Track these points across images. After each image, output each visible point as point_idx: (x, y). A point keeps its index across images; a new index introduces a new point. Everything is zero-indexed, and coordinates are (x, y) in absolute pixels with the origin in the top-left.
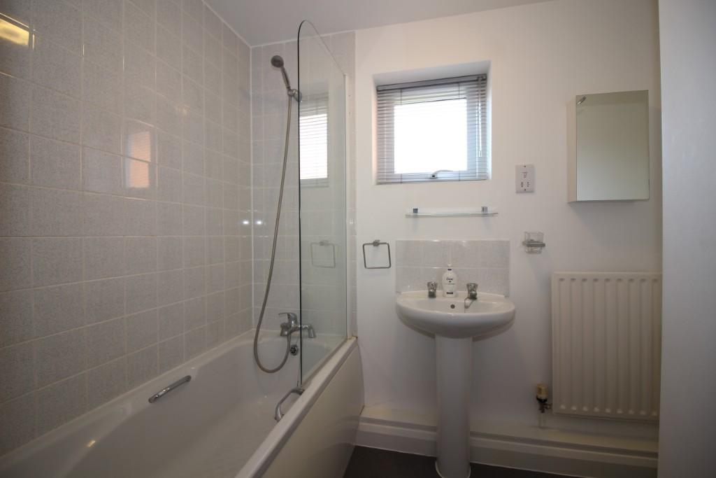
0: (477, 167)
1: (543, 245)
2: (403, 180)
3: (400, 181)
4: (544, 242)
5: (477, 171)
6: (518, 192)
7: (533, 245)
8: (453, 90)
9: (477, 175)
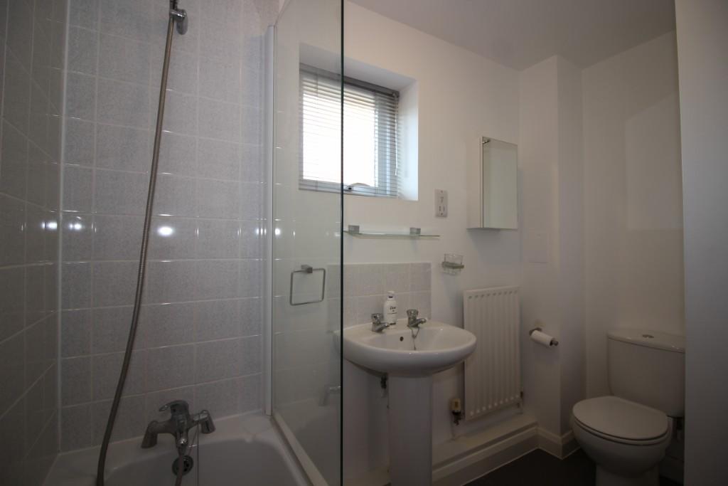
0: (388, 185)
1: (462, 267)
2: (319, 189)
3: (314, 188)
4: (463, 264)
5: (388, 189)
6: (438, 216)
7: (452, 267)
8: (369, 98)
9: (388, 193)
